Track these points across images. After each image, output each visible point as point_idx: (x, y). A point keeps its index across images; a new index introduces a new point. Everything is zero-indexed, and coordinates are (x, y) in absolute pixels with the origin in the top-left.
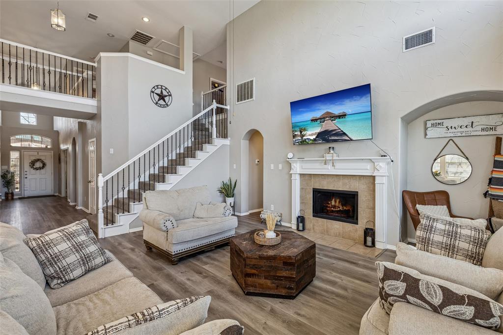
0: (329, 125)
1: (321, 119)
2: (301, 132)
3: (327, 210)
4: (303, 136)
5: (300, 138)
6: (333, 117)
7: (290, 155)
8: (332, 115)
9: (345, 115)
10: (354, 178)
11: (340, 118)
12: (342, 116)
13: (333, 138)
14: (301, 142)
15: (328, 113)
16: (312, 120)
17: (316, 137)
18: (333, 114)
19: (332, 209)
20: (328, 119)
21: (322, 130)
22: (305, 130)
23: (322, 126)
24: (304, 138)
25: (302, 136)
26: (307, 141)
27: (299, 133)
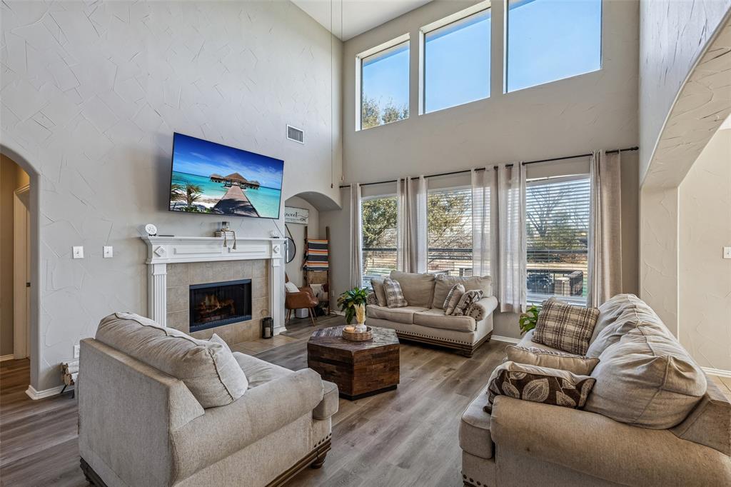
0: (237, 193)
1: (227, 181)
2: (189, 192)
3: (201, 314)
4: (193, 199)
5: (185, 202)
6: (243, 184)
7: (151, 228)
8: (243, 181)
9: (258, 186)
10: (248, 263)
11: (251, 188)
12: (255, 186)
13: (239, 212)
14: (186, 209)
15: (237, 175)
16: (212, 178)
17: (216, 206)
18: (243, 178)
19: (208, 311)
20: (236, 183)
21: (226, 198)
22: (197, 190)
23: (227, 192)
24: (194, 203)
25: (191, 199)
26: (199, 209)
27: (186, 193)
